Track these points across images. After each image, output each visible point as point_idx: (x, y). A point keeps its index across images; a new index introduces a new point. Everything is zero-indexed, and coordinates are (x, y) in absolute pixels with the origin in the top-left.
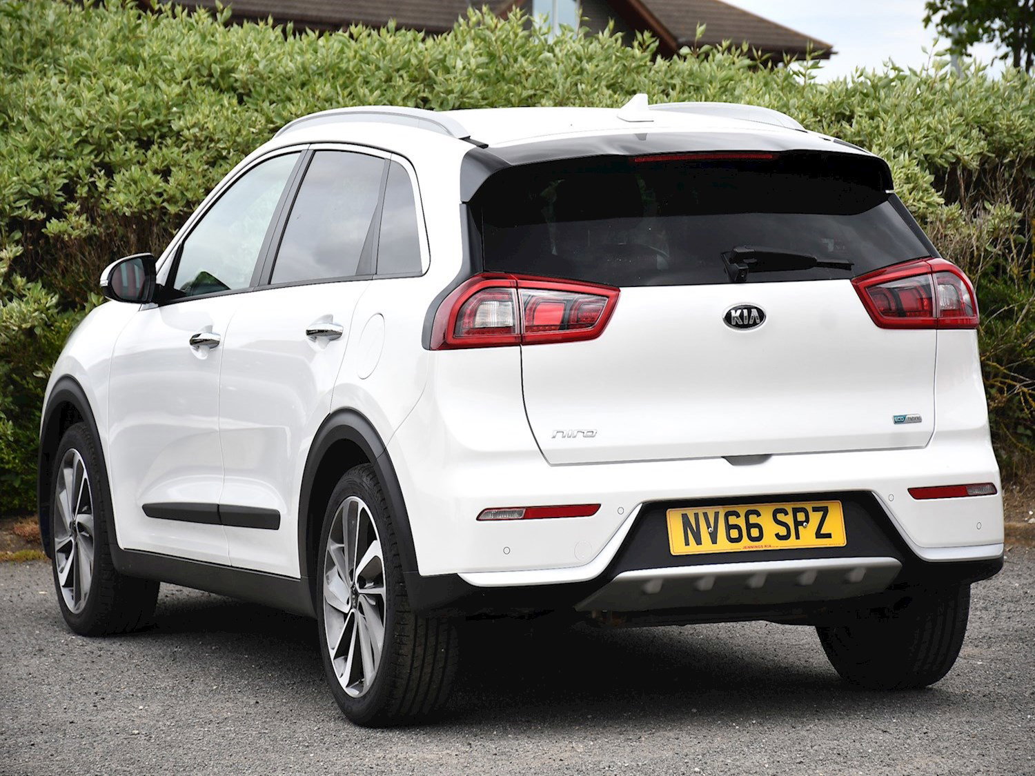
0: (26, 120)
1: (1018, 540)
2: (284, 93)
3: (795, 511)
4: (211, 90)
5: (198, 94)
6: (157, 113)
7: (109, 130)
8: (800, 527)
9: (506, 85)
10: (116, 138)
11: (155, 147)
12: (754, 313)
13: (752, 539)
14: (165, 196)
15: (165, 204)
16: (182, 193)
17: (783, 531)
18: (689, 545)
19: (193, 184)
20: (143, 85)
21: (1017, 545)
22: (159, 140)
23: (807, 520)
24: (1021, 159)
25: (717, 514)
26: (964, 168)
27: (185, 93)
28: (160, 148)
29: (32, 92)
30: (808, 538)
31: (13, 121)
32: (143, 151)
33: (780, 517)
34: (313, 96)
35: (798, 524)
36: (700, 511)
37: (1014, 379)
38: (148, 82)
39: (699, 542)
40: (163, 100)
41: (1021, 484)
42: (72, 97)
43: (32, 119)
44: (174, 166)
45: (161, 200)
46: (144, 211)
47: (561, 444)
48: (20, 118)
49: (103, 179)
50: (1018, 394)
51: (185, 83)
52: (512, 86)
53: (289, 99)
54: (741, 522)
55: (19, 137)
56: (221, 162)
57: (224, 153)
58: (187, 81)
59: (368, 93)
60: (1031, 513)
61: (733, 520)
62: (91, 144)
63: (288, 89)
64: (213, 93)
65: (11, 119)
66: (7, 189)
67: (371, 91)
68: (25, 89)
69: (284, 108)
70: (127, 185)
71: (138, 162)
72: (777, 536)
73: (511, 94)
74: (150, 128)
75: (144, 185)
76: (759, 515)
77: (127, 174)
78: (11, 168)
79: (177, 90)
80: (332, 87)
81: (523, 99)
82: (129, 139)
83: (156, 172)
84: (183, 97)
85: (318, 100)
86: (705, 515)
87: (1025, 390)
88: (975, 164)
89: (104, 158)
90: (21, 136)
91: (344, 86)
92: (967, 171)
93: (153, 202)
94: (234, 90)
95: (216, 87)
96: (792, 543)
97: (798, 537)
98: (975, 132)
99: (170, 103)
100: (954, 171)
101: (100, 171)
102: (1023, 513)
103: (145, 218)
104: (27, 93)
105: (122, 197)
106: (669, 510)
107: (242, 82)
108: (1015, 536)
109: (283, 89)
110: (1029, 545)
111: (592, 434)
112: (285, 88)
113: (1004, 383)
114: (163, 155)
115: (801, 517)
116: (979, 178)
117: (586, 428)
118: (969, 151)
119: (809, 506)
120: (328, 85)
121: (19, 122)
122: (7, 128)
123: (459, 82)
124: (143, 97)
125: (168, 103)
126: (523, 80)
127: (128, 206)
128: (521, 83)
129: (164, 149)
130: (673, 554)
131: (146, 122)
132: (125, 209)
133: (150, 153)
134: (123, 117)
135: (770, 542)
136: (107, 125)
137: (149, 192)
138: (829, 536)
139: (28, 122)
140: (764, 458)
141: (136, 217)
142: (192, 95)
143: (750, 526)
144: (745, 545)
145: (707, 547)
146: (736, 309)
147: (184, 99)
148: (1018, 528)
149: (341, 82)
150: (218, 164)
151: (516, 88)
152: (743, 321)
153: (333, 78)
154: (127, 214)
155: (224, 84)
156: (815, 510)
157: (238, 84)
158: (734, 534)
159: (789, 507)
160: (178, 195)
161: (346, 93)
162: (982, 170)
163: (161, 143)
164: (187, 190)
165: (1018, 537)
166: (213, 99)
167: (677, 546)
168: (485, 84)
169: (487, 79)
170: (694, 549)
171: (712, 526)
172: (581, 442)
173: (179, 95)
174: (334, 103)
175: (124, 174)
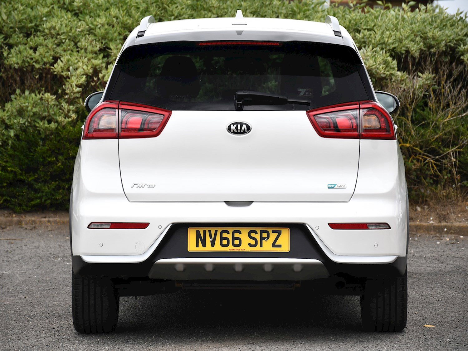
1: (424, 231)
3: (262, 232)
6: (36, 20)
7: (11, 28)
8: (263, 241)
10: (15, 31)
11: (32, 37)
12: (244, 127)
13: (234, 245)
14: (34, 60)
15: (34, 64)
16: (42, 58)
17: (253, 242)
18: (198, 247)
19: (47, 54)
21: (423, 233)
22: (34, 33)
23: (268, 237)
24: (439, 52)
25: (216, 232)
26: (412, 56)
27: (50, 12)
28: (34, 37)
30: (267, 247)
32: (26, 38)
33: (253, 235)
35: (262, 239)
36: (207, 229)
37: (427, 156)
39: (204, 245)
40: (39, 15)
41: (429, 205)
44: (40, 45)
45: (32, 61)
46: (24, 66)
47: (136, 190)
49: (6, 51)
50: (429, 162)
51: (51, 6)
53: (99, 16)
54: (230, 236)
56: (62, 44)
57: (63, 41)
58: (52, 6)
60: (431, 219)
61: (225, 235)
62: (3, 34)
63: (98, 12)
69: (95, 20)
70: (17, 54)
71: (24, 44)
72: (250, 245)
74: (32, 27)
75: (25, 54)
76: (240, 233)
77: (17, 49)
79: (46, 10)
82: (21, 33)
83: (31, 48)
86: (210, 232)
87: (432, 161)
88: (417, 55)
89: (9, 41)
92: (413, 58)
93: (28, 62)
96: (258, 249)
97: (261, 246)
98: (418, 39)
100: (406, 57)
101: (6, 47)
102: (428, 218)
103: (25, 69)
105: (14, 59)
106: (189, 228)
108: (423, 229)
110: (429, 234)
111: (152, 186)
113: (423, 158)
114: (35, 41)
115: (265, 235)
116: (419, 61)
117: (149, 183)
118: (415, 48)
119: (270, 230)
125: (41, 16)
127: (17, 64)
129: (36, 38)
130: (189, 251)
131: (30, 25)
132: (16, 65)
133: (29, 39)
134: (19, 22)
135: (245, 247)
136: (11, 25)
137: (26, 57)
138: (280, 246)
140: (249, 203)
141: (21, 69)
143: (234, 239)
144: (230, 248)
145: (208, 248)
146: (234, 124)
147: (49, 14)
148: (424, 226)
150: (61, 45)
152: (237, 131)
154: (16, 68)
156: (273, 232)
158: (225, 242)
159: (258, 230)
160: (40, 59)
162: (421, 57)
163: (35, 35)
164: (44, 57)
165: (424, 230)
167: (192, 247)
170: (201, 249)
171: (213, 238)
172: (146, 190)
175: (15, 49)
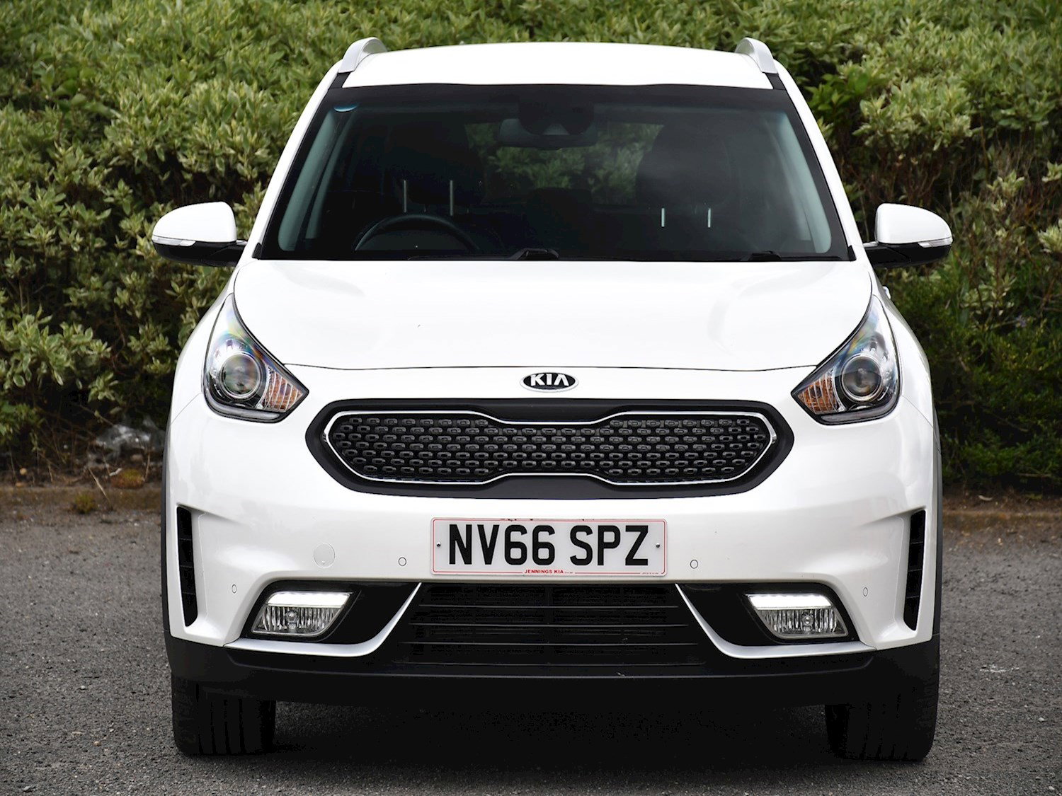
0: (308, 53)
2: (577, 27)
4: (500, 22)
5: (486, 27)
9: (819, 19)
20: (428, 16)
29: (315, 23)
31: (294, 53)
34: (609, 29)
38: (434, 14)
42: (355, 28)
43: (314, 51)
48: (302, 50)
52: (825, 21)
55: (299, 70)
59: (668, 28)
64: (502, 26)
65: (292, 51)
66: (287, 125)
67: (671, 26)
68: (308, 19)
73: (825, 29)
78: (292, 103)
80: (629, 21)
81: (837, 35)
84: (472, 30)
85: (614, 34)
90: (302, 68)
91: (642, 20)
94: (523, 22)
95: (506, 20)
99: (458, 36)
104: (309, 23)
107: (530, 13)
109: (576, 22)
112: (579, 21)
120: (625, 19)
121: (300, 54)
122: (287, 60)
123: (766, 16)
124: (430, 29)
126: (837, 14)
128: (835, 18)
139: (310, 54)
142: (480, 26)
149: (639, 15)
151: (829, 23)
153: (630, 10)
155: (513, 16)
157: (526, 17)
161: (644, 26)
166: (502, 32)
168: (795, 17)
169: (798, 13)
173: (467, 28)
174: (631, 38)
